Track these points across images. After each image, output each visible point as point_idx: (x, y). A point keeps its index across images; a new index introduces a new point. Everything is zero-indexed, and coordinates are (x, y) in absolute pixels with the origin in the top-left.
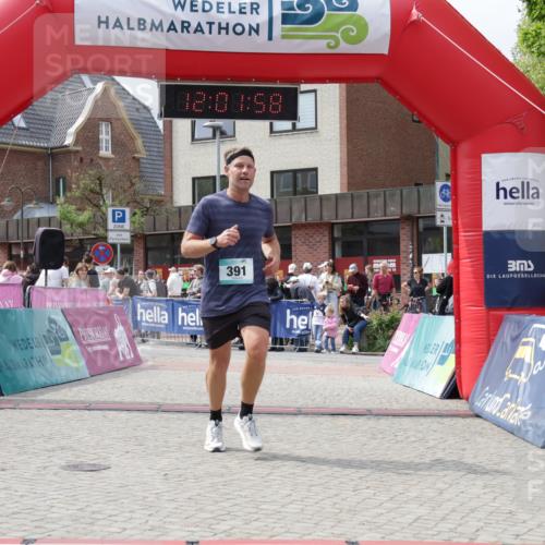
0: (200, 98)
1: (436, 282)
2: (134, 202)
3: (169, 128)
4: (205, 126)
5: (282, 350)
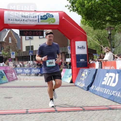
0: (27, 32)
1: (68, 63)
2: (15, 51)
3: (21, 38)
4: (28, 37)
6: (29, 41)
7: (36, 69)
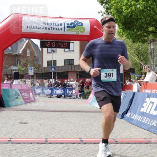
0: (49, 43)
2: (34, 66)
3: (42, 50)
4: (50, 49)
5: (66, 98)
6: (51, 54)
7: (59, 89)
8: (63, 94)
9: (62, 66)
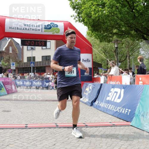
0: (28, 42)
2: (16, 61)
5: (44, 89)
6: (31, 52)
8: (41, 86)
9: (40, 62)
